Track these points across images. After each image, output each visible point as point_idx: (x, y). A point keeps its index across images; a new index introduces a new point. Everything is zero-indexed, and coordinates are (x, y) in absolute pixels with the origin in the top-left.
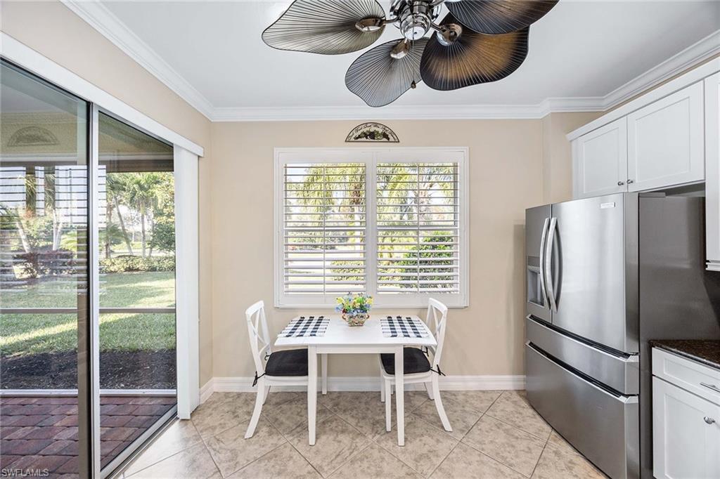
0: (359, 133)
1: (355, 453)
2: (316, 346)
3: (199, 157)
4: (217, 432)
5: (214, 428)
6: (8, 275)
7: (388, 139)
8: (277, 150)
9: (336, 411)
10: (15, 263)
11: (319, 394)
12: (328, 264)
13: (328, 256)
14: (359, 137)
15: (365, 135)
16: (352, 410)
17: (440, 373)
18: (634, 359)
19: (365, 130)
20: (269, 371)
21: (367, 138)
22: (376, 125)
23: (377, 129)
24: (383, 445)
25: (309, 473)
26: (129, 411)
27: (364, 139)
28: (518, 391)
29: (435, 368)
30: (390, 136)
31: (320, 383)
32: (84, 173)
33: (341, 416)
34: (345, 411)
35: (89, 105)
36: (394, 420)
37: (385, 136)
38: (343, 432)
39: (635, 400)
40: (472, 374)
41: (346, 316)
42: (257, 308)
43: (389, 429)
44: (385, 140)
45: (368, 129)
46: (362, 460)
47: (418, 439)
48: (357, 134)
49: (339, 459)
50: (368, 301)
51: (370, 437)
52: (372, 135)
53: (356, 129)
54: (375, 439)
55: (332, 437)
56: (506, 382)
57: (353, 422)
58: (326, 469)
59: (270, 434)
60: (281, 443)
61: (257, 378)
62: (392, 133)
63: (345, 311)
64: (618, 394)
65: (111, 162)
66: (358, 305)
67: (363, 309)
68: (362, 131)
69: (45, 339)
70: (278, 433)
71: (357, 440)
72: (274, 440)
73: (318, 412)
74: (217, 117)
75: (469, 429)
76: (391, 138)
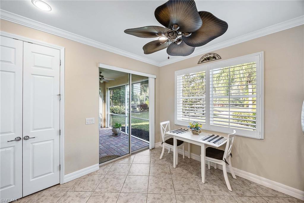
0: (203, 59)
1: (185, 176)
2: (176, 136)
3: (155, 78)
4: (155, 155)
5: (155, 154)
6: (136, 110)
7: (216, 58)
9: (189, 164)
10: (137, 107)
14: (203, 61)
15: (205, 59)
16: (195, 166)
17: (227, 162)
19: (205, 58)
21: (206, 60)
22: (210, 54)
23: (210, 56)
24: (196, 179)
25: (169, 173)
26: (143, 145)
27: (205, 61)
30: (217, 57)
32: (129, 87)
33: (190, 166)
34: (192, 165)
37: (214, 57)
38: (186, 170)
42: (166, 122)
44: (214, 59)
45: (206, 57)
46: (186, 178)
47: (212, 185)
48: (202, 60)
49: (179, 175)
50: (199, 126)
51: (194, 175)
52: (208, 59)
53: (202, 58)
54: (195, 176)
55: (181, 169)
57: (192, 169)
58: (173, 174)
59: (166, 161)
60: (167, 164)
61: (163, 142)
62: (218, 55)
63: (191, 128)
65: (141, 82)
67: (197, 128)
68: (204, 58)
69: (137, 125)
70: (168, 161)
71: (189, 174)
72: (166, 162)
74: (161, 65)
75: (242, 196)
76: (217, 58)
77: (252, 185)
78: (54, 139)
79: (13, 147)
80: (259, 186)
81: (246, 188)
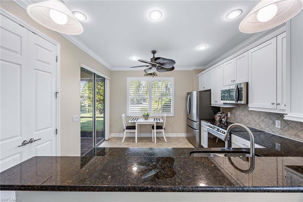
1: (145, 144)
2: (137, 122)
3: (110, 80)
8: (127, 78)
11: (138, 137)
12: (140, 107)
13: (140, 106)
14: (148, 74)
16: (145, 139)
17: (164, 129)
18: (198, 123)
20: (127, 129)
21: (150, 75)
28: (186, 137)
29: (163, 128)
31: (138, 135)
33: (143, 140)
35: (95, 74)
36: (154, 141)
37: (154, 74)
39: (198, 130)
40: (175, 133)
41: (144, 117)
42: (123, 115)
43: (153, 141)
50: (149, 114)
55: (141, 143)
56: (184, 135)
58: (139, 146)
59: (127, 142)
61: (124, 130)
62: (156, 74)
63: (144, 116)
64: (196, 130)
66: (147, 115)
67: (148, 116)
70: (129, 142)
73: (137, 140)
74: (113, 69)
75: (171, 142)
76: (156, 75)
77: (171, 138)
78: (51, 140)
79: (19, 153)
80: (173, 137)
81: (170, 139)
